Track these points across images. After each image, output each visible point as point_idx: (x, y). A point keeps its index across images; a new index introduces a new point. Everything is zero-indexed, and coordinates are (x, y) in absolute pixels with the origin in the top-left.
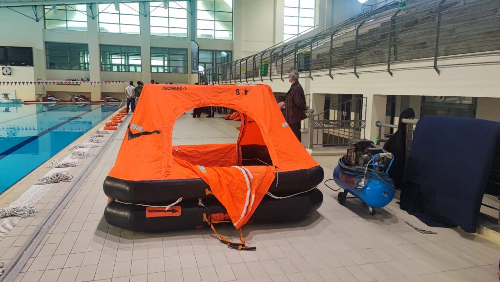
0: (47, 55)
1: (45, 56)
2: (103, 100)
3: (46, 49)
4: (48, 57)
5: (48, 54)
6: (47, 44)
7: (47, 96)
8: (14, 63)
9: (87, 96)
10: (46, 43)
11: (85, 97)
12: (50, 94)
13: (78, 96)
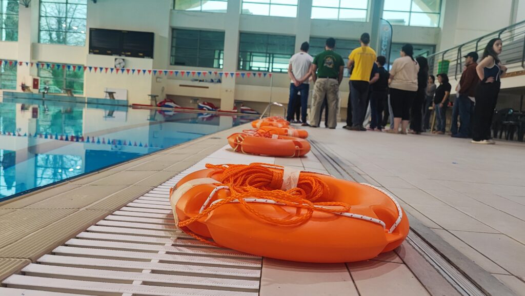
0: (172, 47)
1: (170, 47)
2: (236, 111)
3: (173, 37)
4: (174, 49)
5: (174, 45)
6: (175, 32)
7: (165, 101)
8: (129, 53)
9: (215, 104)
10: (174, 30)
11: (213, 104)
12: (170, 98)
13: (204, 104)
